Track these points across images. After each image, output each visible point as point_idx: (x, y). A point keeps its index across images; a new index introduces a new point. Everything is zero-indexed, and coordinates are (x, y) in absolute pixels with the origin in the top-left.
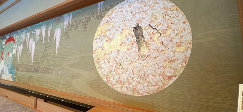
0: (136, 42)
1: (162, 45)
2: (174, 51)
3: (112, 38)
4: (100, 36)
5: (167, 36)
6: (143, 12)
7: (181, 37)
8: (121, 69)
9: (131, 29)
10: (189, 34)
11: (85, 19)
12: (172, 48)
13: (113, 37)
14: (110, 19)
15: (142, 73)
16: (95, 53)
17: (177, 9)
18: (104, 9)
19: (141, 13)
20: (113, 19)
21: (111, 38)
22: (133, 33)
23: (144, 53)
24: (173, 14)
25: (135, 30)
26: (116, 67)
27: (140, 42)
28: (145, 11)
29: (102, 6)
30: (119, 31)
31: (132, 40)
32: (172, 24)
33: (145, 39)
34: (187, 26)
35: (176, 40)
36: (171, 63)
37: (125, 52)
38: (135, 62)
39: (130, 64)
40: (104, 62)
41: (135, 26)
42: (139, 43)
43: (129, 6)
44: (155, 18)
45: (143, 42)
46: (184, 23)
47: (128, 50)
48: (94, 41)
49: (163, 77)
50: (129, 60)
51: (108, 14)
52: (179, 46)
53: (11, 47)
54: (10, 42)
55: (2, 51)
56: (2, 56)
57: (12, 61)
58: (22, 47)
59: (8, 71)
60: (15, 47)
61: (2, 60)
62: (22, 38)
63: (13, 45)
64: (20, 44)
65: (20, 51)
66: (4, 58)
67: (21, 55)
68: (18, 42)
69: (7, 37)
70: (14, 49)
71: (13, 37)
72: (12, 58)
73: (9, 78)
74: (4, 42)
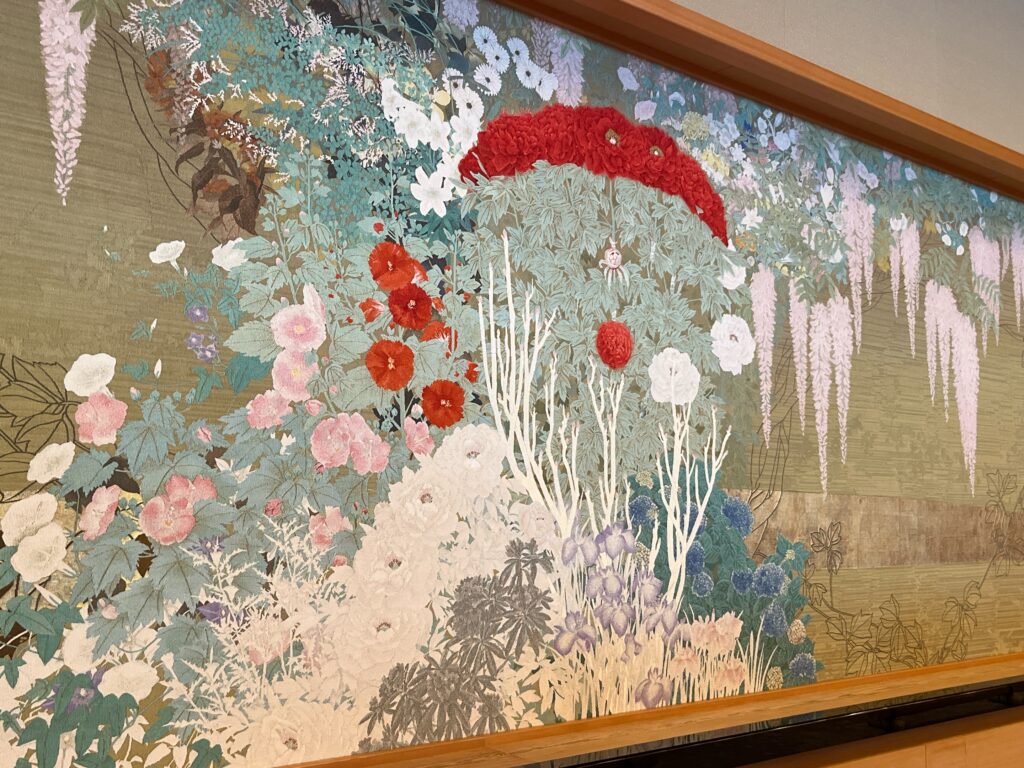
53: (669, 265)
54: (622, 183)
55: (389, 261)
56: (412, 342)
57: (710, 452)
58: (852, 324)
59: (664, 590)
60: (739, 291)
61: (418, 409)
62: (830, 223)
63: (702, 259)
64: (815, 284)
65: (833, 367)
66: (499, 390)
67: (847, 400)
68: (780, 255)
69: (513, 66)
70: (727, 312)
71: (671, 142)
72: (706, 423)
73: (694, 670)
74: (437, 115)
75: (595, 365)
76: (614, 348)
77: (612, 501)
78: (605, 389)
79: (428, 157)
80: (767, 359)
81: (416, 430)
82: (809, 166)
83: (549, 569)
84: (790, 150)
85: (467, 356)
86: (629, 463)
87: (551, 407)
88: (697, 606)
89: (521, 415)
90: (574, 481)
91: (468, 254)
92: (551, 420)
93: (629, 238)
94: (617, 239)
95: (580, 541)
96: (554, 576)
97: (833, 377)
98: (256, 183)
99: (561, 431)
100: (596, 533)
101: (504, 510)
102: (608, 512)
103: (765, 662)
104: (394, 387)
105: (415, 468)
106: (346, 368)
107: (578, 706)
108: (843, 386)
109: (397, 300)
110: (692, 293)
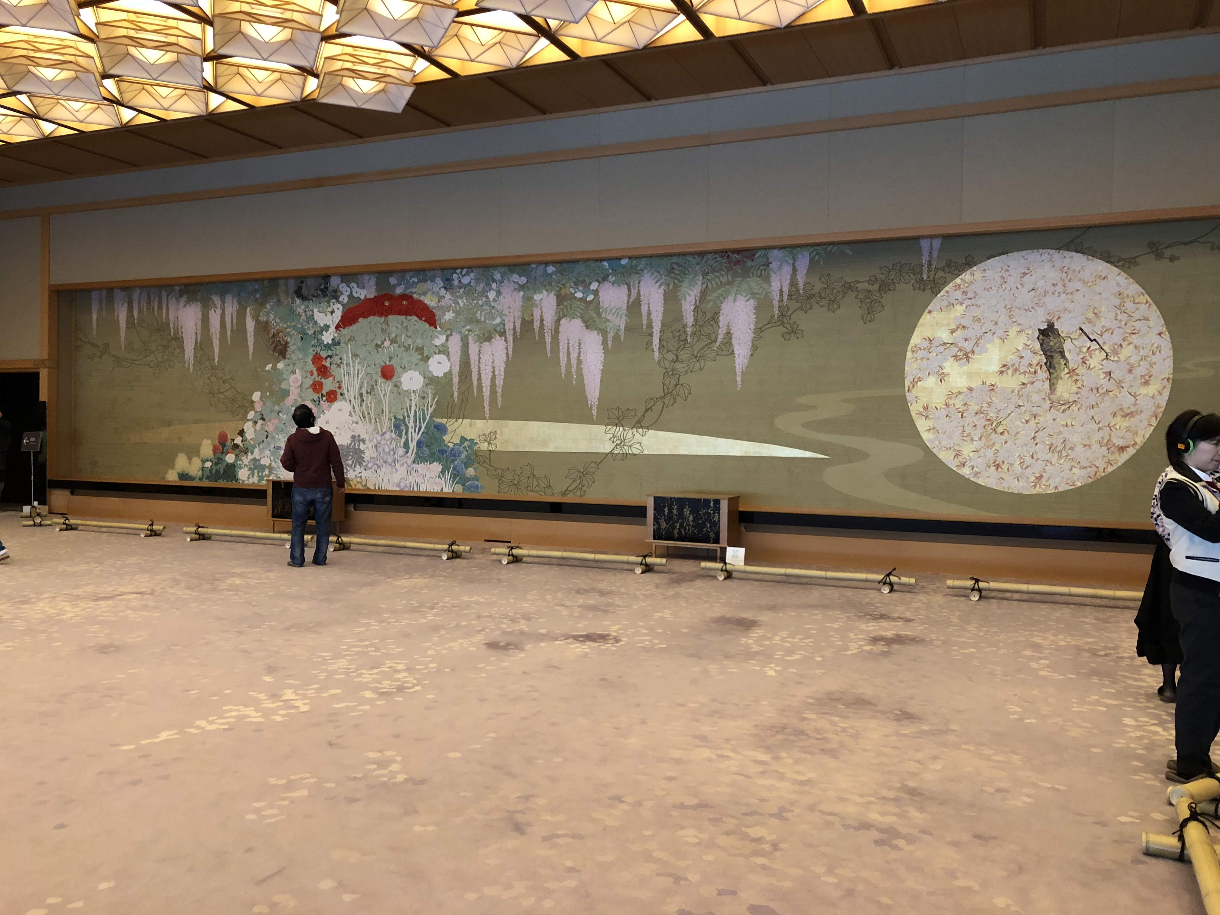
0: (1044, 368)
1: (1109, 380)
2: (1135, 393)
3: (973, 352)
4: (930, 340)
5: (1122, 359)
6: (1067, 294)
7: (1151, 365)
8: (1002, 434)
9: (1033, 333)
10: (1169, 359)
11: (870, 282)
12: (1131, 386)
13: (975, 349)
14: (965, 297)
15: (1058, 441)
16: (914, 391)
17: (1147, 302)
18: (943, 263)
19: (1059, 296)
20: (975, 297)
21: (968, 350)
22: (1037, 346)
23: (1066, 396)
24: (1137, 312)
25: (1041, 337)
26: (984, 427)
27: (1054, 368)
28: (1071, 293)
29: (935, 254)
30: (994, 333)
31: (1035, 362)
32: (1133, 334)
33: (1067, 361)
34: (1166, 343)
35: (1140, 371)
36: (1127, 418)
37: (1013, 392)
38: (1040, 416)
39: (1027, 422)
40: (947, 416)
41: (1044, 326)
42: (1051, 371)
43: (1027, 271)
44: (1095, 314)
45: (1062, 368)
46: (1160, 334)
47: (1023, 386)
48: (909, 354)
49: (1108, 449)
50: (1025, 411)
51: (958, 280)
52: (1147, 383)
53: (410, 341)
54: (391, 317)
55: (317, 359)
56: (323, 380)
57: (428, 406)
58: (507, 349)
59: (407, 452)
60: (442, 345)
61: (325, 398)
62: (493, 307)
63: (425, 336)
64: (484, 334)
65: (493, 368)
66: (348, 391)
67: (502, 381)
68: (465, 326)
69: (351, 292)
70: (436, 354)
71: (412, 297)
72: (426, 396)
73: (420, 480)
74: (329, 314)
75: (381, 380)
76: (387, 373)
77: (387, 423)
78: (384, 387)
79: (326, 327)
80: (456, 369)
81: (324, 404)
82: (482, 285)
83: (364, 443)
84: (470, 282)
85: (338, 382)
86: (393, 410)
87: (365, 394)
88: (420, 458)
89: (355, 398)
90: (373, 416)
91: (338, 352)
92: (365, 399)
93: (393, 335)
94: (389, 337)
95: (375, 436)
96: (366, 446)
97: (494, 372)
98: (286, 345)
99: (368, 402)
100: (381, 433)
101: (350, 426)
102: (385, 427)
103: (453, 482)
104: (318, 393)
105: (324, 414)
106: (307, 389)
107: (375, 485)
108: (500, 375)
109: (319, 370)
110: (420, 350)
